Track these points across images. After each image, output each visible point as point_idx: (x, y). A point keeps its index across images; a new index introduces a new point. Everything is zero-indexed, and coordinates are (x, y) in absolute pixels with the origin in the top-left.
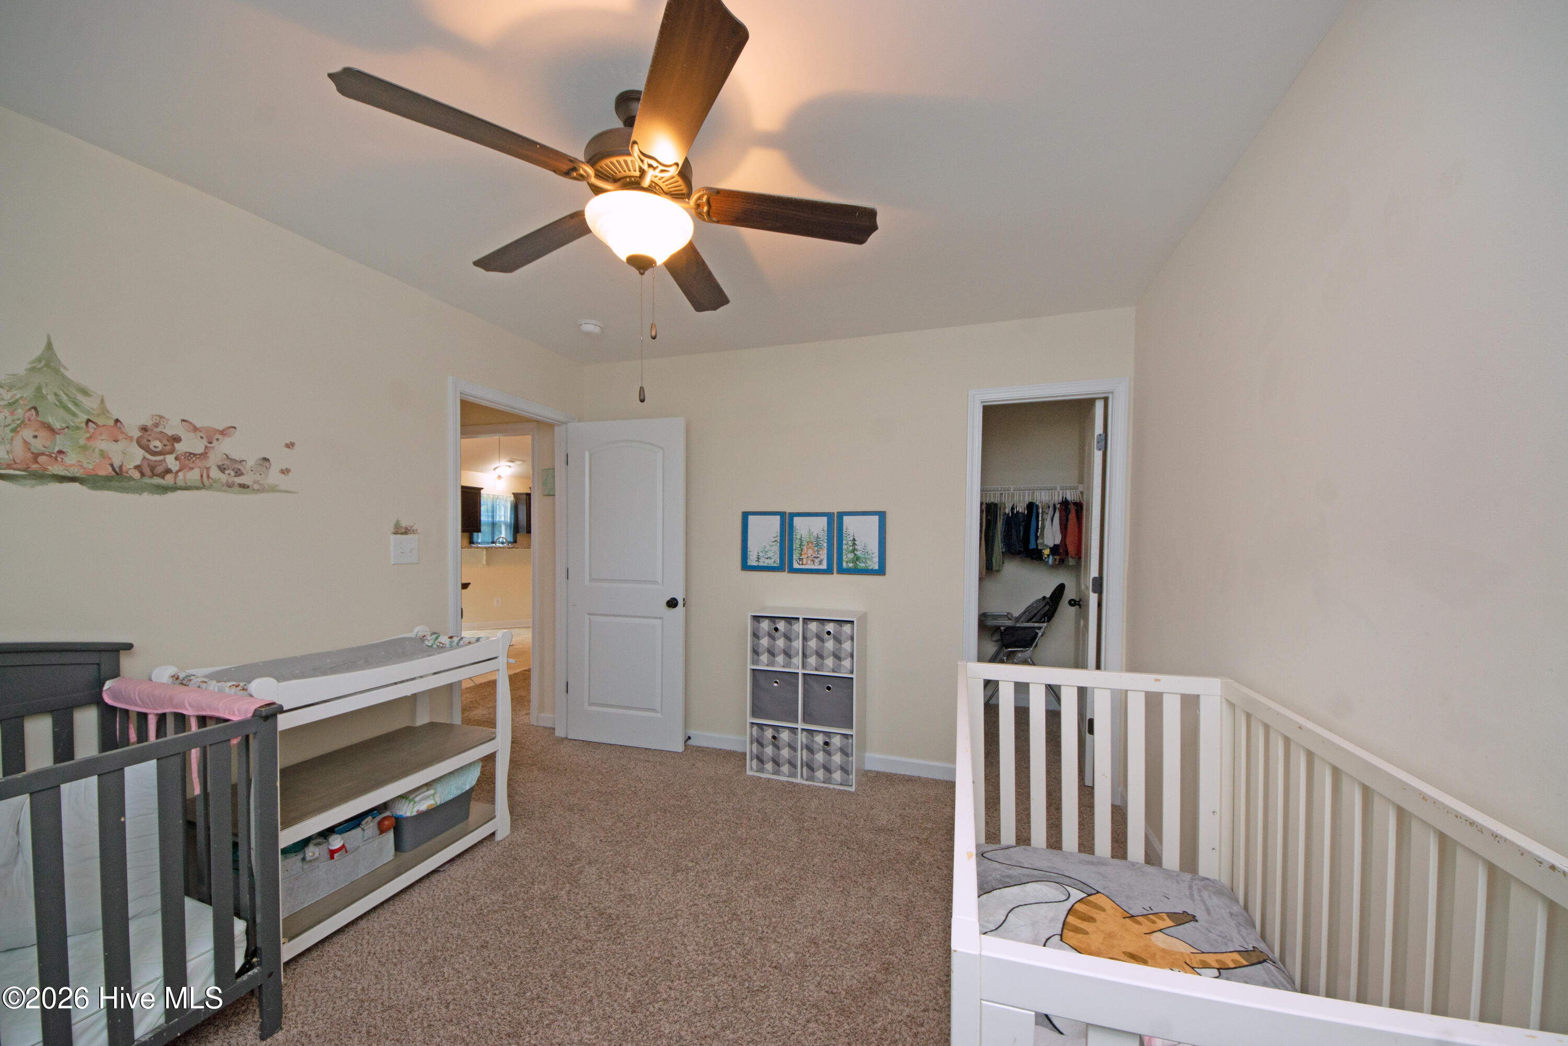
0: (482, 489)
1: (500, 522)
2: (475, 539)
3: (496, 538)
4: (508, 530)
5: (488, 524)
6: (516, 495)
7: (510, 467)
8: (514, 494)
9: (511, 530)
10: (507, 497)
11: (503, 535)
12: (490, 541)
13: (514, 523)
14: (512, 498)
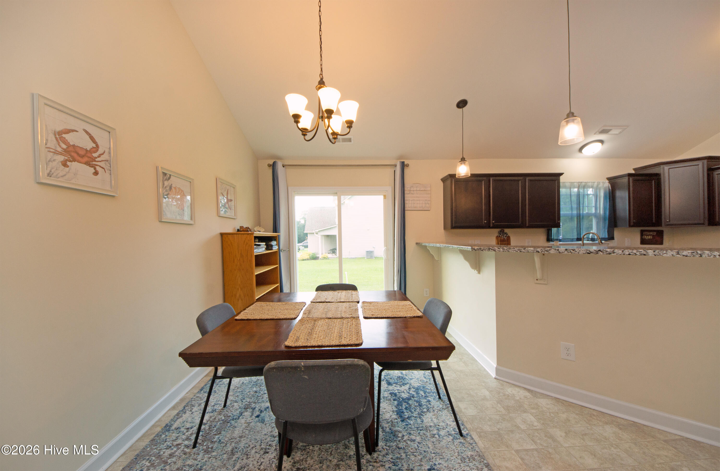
0: (562, 174)
1: (589, 215)
2: (554, 236)
3: (583, 233)
4: (601, 224)
5: (571, 218)
6: (611, 180)
7: (602, 142)
8: (609, 179)
9: (605, 224)
10: (599, 183)
11: (594, 230)
12: (576, 237)
13: (610, 214)
14: (607, 184)
